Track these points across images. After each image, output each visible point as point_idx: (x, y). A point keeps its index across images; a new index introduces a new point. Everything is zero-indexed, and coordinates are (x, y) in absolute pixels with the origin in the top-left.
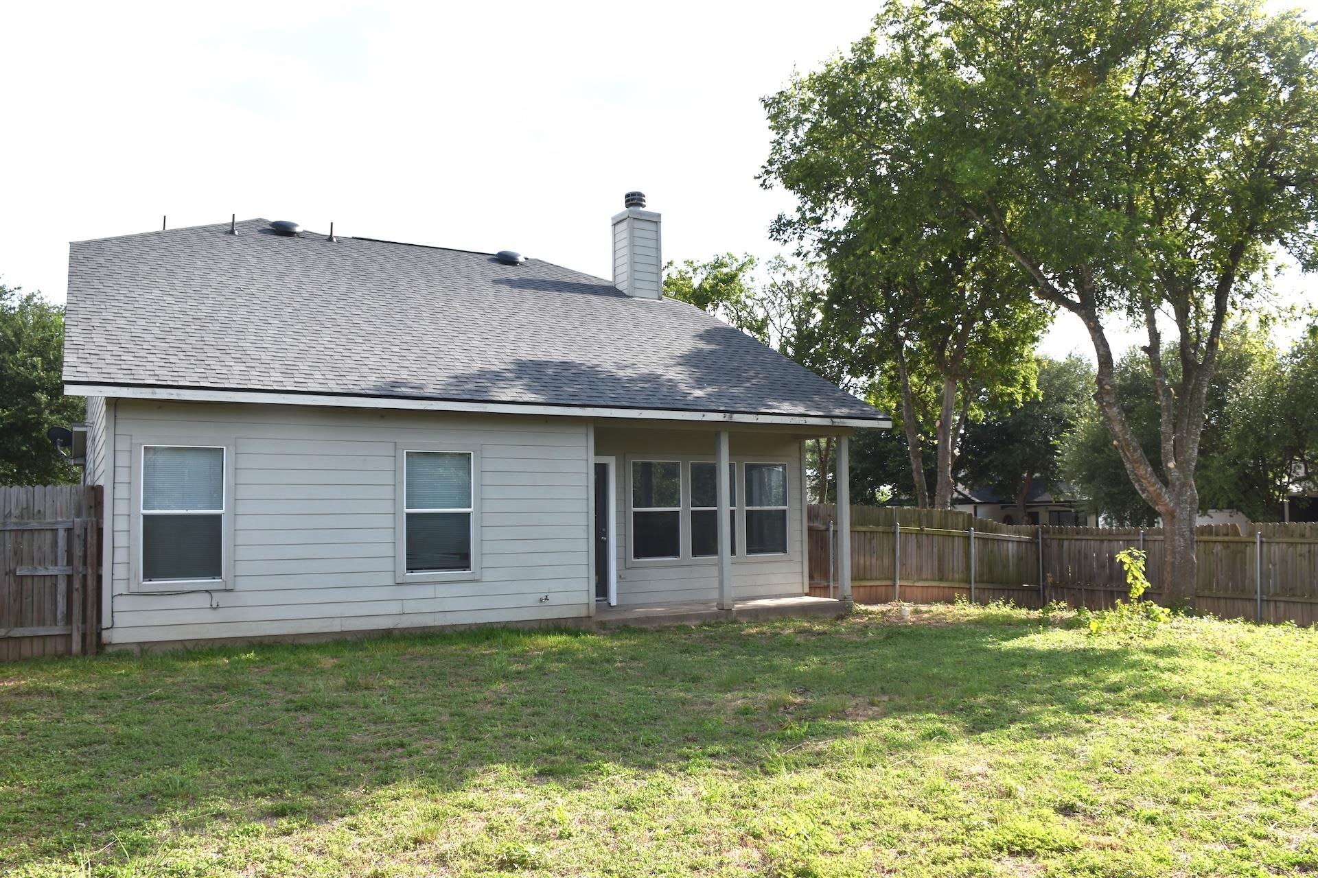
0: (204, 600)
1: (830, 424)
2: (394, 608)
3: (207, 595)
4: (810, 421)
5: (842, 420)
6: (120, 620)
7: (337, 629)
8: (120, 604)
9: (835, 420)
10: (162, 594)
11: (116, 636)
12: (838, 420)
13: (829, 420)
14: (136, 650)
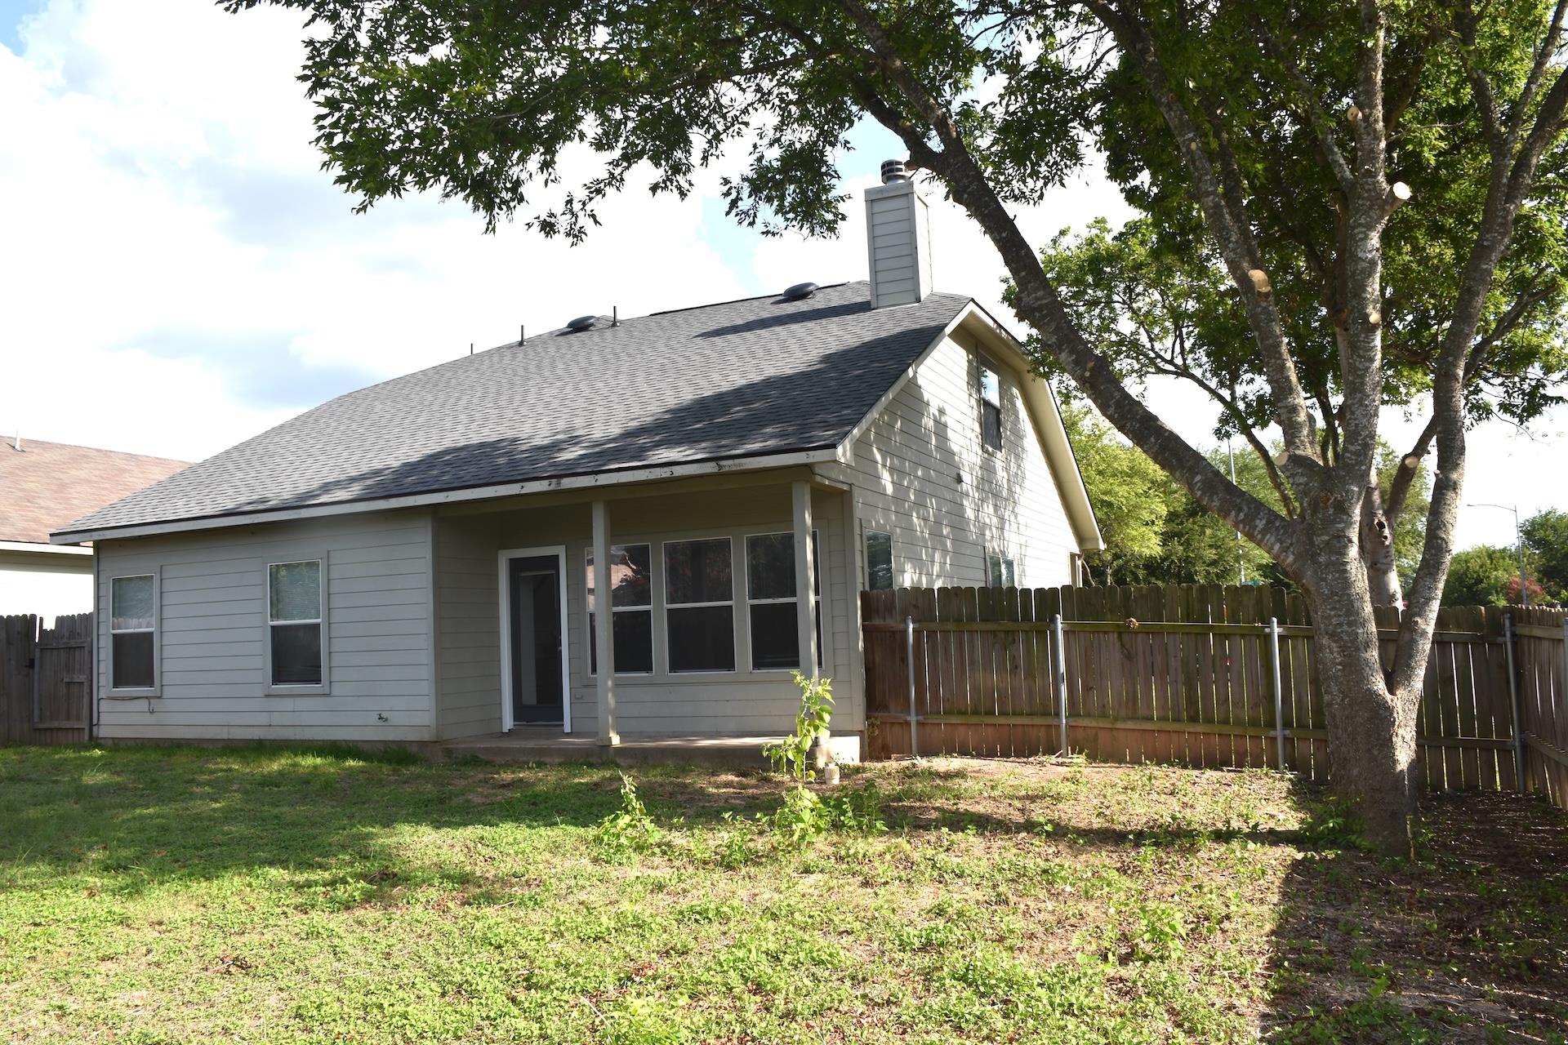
0: (143, 705)
1: (716, 470)
2: (263, 719)
3: (146, 701)
4: (679, 471)
5: (737, 461)
6: (104, 719)
7: (225, 737)
8: (104, 706)
9: (723, 463)
10: (123, 699)
11: (103, 732)
12: (730, 462)
13: (713, 464)
14: (110, 743)
